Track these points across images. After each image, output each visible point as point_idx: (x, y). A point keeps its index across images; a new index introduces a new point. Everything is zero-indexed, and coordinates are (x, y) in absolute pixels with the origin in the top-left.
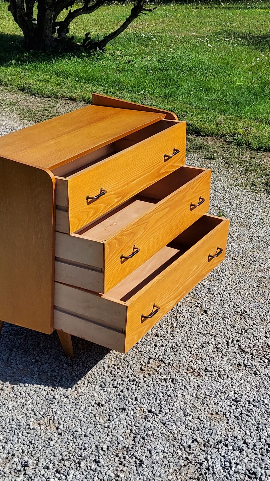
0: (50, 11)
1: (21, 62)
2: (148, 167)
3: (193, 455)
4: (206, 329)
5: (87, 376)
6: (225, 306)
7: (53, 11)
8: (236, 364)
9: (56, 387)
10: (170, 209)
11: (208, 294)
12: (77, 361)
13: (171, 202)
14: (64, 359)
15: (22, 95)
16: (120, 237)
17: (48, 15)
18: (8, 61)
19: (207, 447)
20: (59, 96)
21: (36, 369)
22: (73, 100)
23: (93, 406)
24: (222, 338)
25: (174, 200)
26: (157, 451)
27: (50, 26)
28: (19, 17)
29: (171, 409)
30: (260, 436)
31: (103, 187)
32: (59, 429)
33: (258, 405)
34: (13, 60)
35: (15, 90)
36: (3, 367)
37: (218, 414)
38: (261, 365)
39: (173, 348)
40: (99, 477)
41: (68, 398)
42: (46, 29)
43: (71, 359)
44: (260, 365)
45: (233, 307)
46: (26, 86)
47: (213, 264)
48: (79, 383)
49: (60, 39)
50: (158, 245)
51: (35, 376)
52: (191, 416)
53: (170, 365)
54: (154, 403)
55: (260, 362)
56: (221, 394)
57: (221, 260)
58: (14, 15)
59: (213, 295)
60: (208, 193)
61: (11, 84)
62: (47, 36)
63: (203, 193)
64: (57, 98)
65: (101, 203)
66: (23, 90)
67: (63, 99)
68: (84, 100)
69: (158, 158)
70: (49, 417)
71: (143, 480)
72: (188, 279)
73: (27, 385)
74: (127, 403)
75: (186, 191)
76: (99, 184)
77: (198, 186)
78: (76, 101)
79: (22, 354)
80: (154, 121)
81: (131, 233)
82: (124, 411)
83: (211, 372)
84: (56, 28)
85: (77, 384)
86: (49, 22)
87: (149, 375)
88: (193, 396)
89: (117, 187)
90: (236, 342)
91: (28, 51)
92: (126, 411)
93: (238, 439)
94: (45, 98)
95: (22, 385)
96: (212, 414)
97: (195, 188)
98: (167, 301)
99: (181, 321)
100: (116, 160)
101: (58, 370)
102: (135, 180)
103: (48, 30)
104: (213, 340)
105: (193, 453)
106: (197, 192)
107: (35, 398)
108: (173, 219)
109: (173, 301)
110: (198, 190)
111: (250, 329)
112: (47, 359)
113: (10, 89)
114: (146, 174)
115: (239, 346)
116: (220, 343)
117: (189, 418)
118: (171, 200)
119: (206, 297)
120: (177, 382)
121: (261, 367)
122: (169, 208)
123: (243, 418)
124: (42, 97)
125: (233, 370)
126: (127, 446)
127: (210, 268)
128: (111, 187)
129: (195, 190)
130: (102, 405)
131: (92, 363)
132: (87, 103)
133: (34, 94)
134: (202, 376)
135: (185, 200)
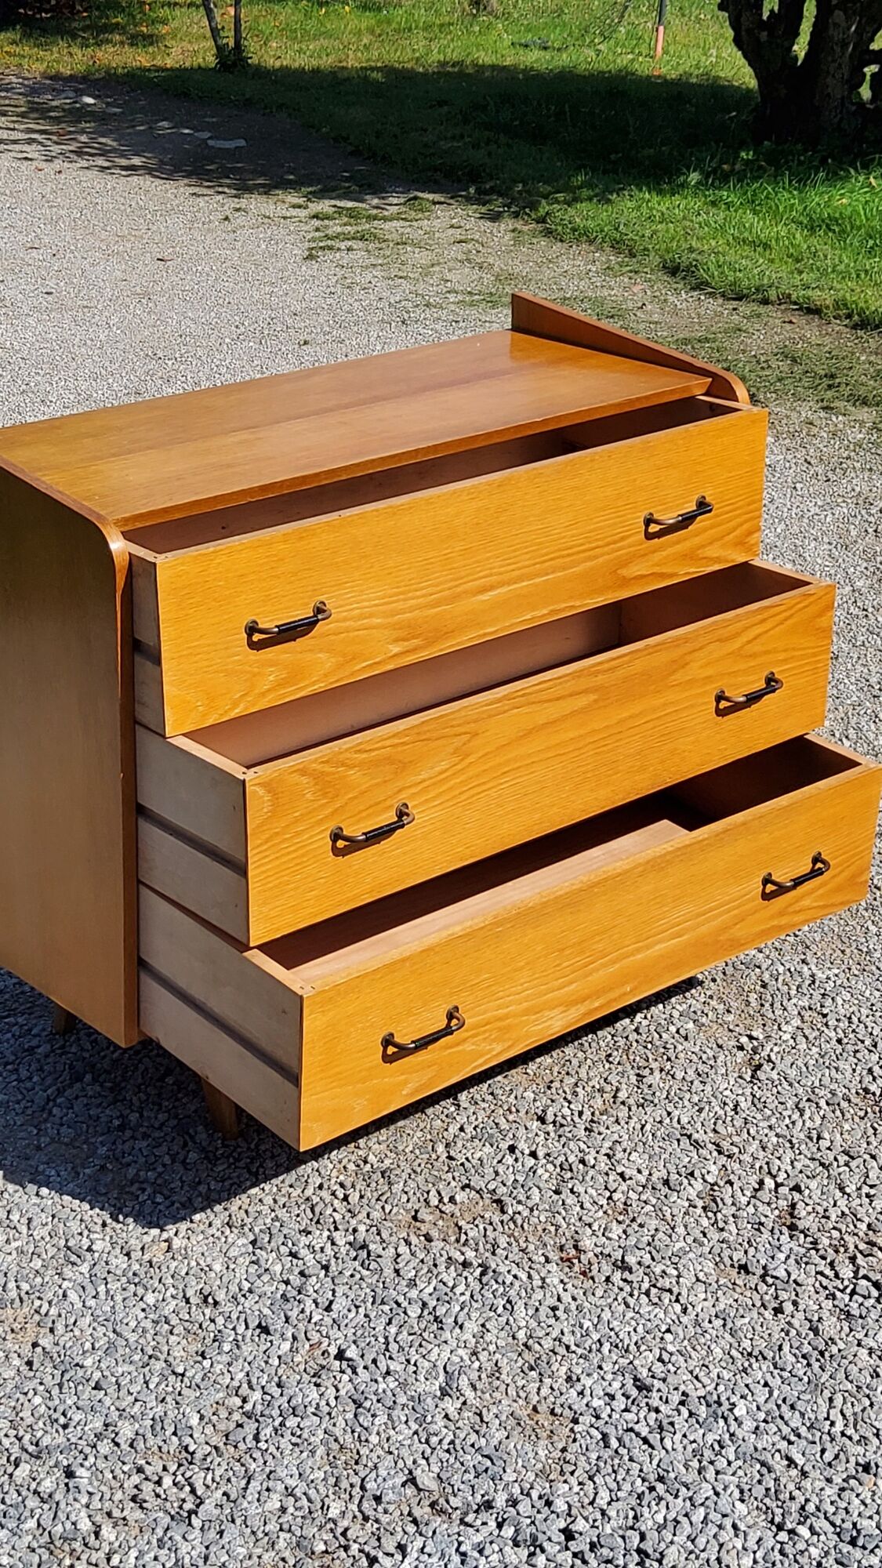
0: (845, 13)
1: (717, 178)
2: (560, 550)
3: (376, 1526)
4: (720, 1128)
5: (236, 1203)
6: (841, 1064)
7: (854, 13)
8: (736, 1265)
9: (121, 1218)
10: (596, 701)
11: (807, 1014)
12: (239, 1150)
13: (600, 677)
14: (202, 1136)
15: (663, 285)
16: (327, 769)
17: (836, 25)
18: (679, 173)
19: (441, 1511)
20: (773, 298)
21: (103, 1150)
22: (813, 311)
23: (188, 1301)
24: (752, 1167)
25: (620, 673)
26: (271, 1484)
27: (840, 65)
28: (748, 31)
29: (412, 1362)
30: (635, 1517)
31: (328, 599)
32: (39, 1345)
33: (704, 1416)
34: (694, 171)
35: (652, 270)
36: (19, 1123)
37: (556, 1415)
38: (821, 1285)
39: (562, 1169)
40: (42, 1522)
41: (130, 1258)
42: (828, 72)
43: (224, 1139)
44: (817, 1285)
45: (865, 1072)
46: (685, 259)
47: (791, 910)
48: (197, 1217)
49: (876, 107)
50: (537, 816)
51: (87, 1171)
52: (462, 1399)
53: (514, 1222)
54: (373, 1333)
55: (821, 1273)
56: (610, 1352)
57: (848, 902)
58: (735, 25)
59: (825, 1021)
60: (818, 661)
61: (646, 249)
62: (828, 95)
63: (785, 661)
64: (765, 302)
65: (321, 651)
66: (673, 270)
67: (783, 307)
68: (849, 316)
69: (615, 524)
70: (37, 1303)
71: (163, 1565)
72: (648, 947)
73: (44, 1191)
74: (293, 1314)
75: (689, 647)
76: (310, 588)
77: (759, 635)
78: (821, 318)
79: (100, 1095)
80: (646, 397)
81: (389, 760)
82: (263, 1336)
83: (631, 1273)
84: (866, 70)
85: (192, 1221)
86: (838, 49)
87: (426, 1239)
88: (514, 1338)
89: (400, 605)
90: (787, 1192)
91: (756, 143)
92: (269, 1338)
93: (552, 1512)
94: (729, 299)
95: (32, 1188)
96: (535, 1409)
97: (744, 638)
98: (525, 1005)
99: (650, 1086)
100: (394, 514)
101: (164, 1165)
102: (492, 588)
103: (833, 76)
104: (713, 1169)
105: (377, 1521)
106: (753, 656)
107: (37, 1238)
108: (619, 737)
109: (561, 1009)
110: (756, 647)
111: (867, 1157)
112: (156, 1126)
113: (636, 267)
114: (547, 574)
115: (793, 1206)
116: (732, 1184)
117: (451, 1406)
118: (606, 671)
119: (796, 1022)
120: (497, 1282)
121: (817, 1293)
122: (593, 697)
123: (624, 1447)
124: (723, 295)
125: (712, 1279)
126: (191, 1449)
127: (775, 923)
128: (367, 604)
129: (742, 647)
130: (216, 1303)
131: (278, 1166)
132: (855, 327)
133: (700, 286)
134: (592, 1278)
135: (679, 677)
